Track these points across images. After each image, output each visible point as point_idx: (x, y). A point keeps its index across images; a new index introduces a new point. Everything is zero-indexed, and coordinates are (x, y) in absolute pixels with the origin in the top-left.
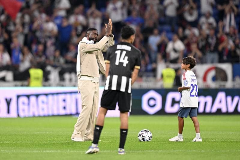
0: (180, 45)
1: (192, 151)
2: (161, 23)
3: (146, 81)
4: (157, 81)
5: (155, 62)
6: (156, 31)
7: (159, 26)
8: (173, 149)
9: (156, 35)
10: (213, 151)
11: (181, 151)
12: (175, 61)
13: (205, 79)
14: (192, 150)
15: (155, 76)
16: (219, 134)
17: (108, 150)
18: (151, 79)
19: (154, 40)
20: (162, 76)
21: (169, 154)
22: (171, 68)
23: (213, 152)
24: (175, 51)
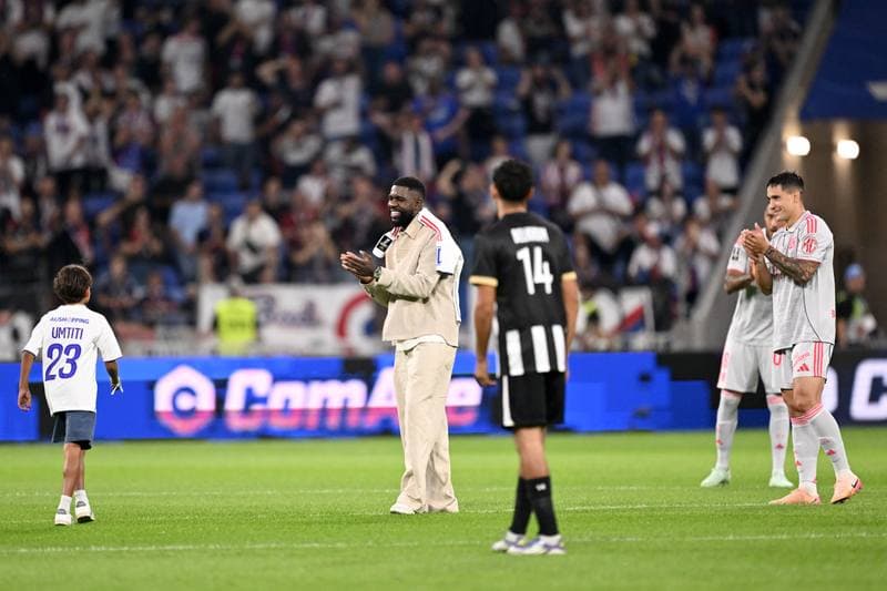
0: (266, 231)
1: (307, 546)
2: (212, 165)
3: (166, 338)
4: (199, 337)
5: (194, 279)
6: (195, 190)
7: (203, 175)
8: (252, 540)
9: (195, 200)
10: (370, 543)
11: (273, 545)
12: (252, 278)
13: (341, 329)
14: (309, 543)
15: (192, 322)
16: (386, 494)
17: (56, 546)
18: (183, 331)
19: (189, 217)
20: (215, 324)
21: (239, 554)
22: (244, 297)
23: (369, 547)
24: (252, 247)
